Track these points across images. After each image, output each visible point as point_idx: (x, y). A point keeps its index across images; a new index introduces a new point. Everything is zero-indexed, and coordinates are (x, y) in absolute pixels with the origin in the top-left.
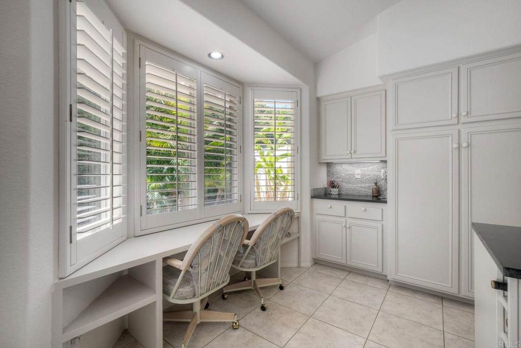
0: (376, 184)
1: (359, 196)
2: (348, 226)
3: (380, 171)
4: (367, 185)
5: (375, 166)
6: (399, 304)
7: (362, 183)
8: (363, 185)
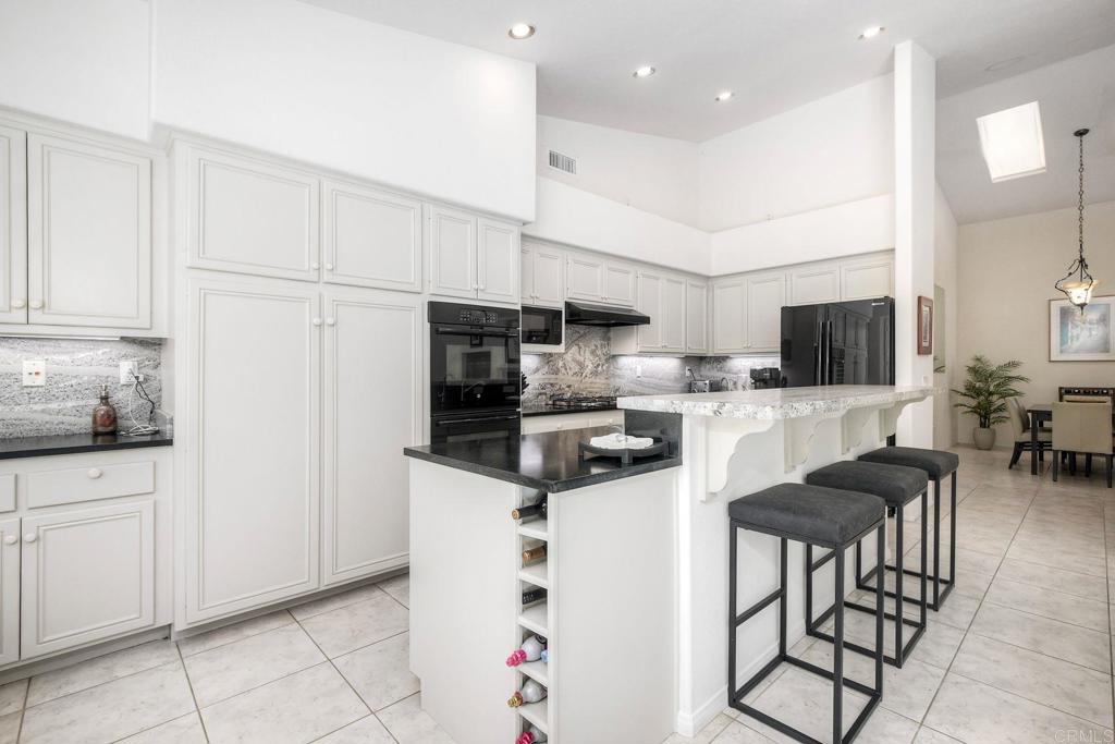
0: (105, 399)
1: (39, 439)
2: (28, 537)
3: (117, 366)
4: (70, 404)
5: (100, 352)
6: (227, 668)
7: (48, 401)
8: (54, 406)
